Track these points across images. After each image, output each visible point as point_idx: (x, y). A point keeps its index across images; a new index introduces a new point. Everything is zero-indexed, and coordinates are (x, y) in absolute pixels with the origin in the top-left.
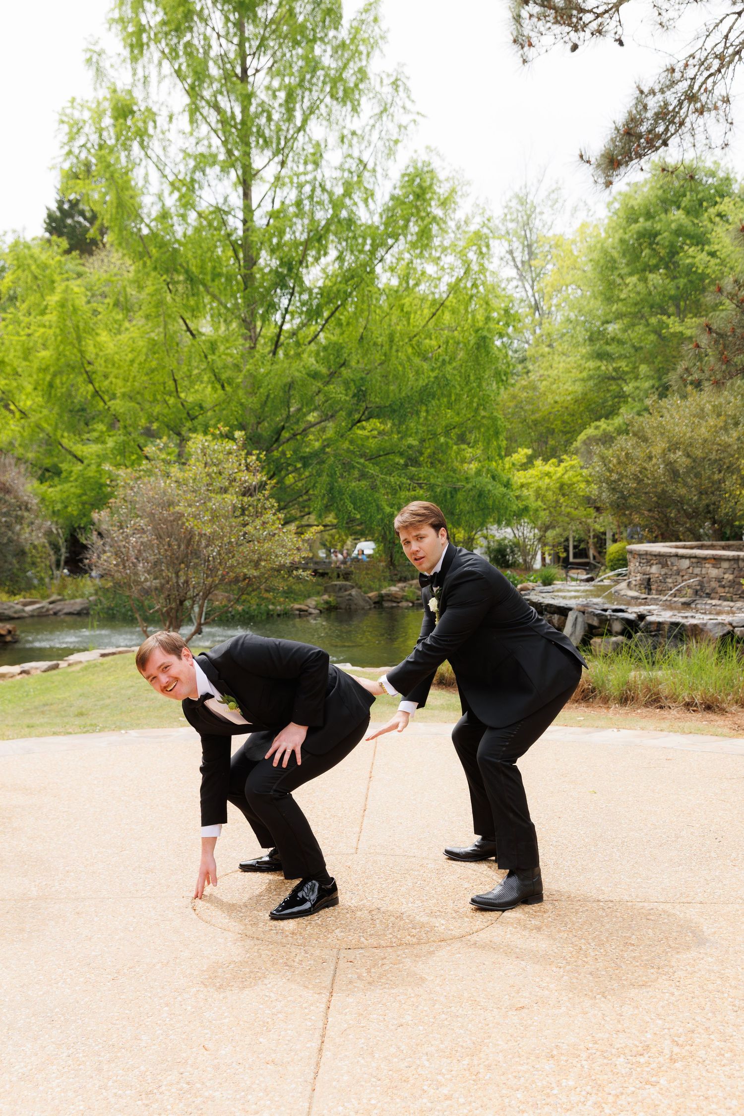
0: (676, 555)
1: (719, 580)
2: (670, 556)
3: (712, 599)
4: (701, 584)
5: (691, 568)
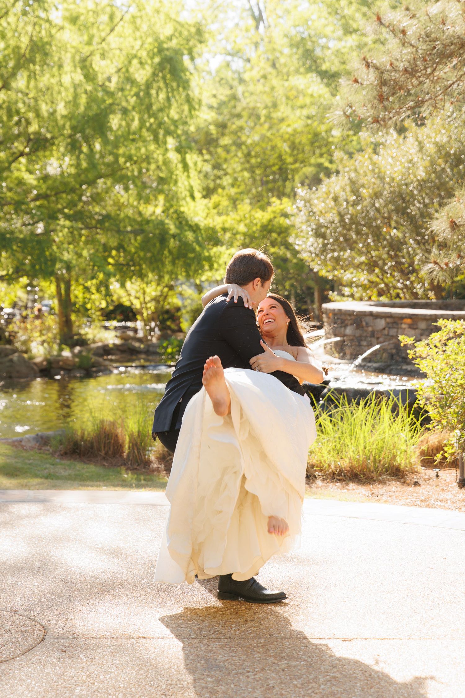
0: (371, 314)
2: (364, 315)
3: (408, 364)
4: (397, 347)
5: (387, 329)
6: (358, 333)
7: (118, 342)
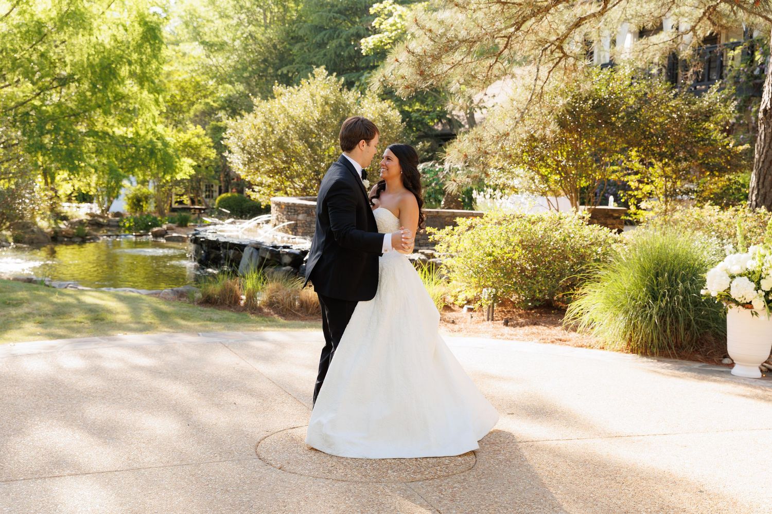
6: (309, 219)
7: (89, 218)
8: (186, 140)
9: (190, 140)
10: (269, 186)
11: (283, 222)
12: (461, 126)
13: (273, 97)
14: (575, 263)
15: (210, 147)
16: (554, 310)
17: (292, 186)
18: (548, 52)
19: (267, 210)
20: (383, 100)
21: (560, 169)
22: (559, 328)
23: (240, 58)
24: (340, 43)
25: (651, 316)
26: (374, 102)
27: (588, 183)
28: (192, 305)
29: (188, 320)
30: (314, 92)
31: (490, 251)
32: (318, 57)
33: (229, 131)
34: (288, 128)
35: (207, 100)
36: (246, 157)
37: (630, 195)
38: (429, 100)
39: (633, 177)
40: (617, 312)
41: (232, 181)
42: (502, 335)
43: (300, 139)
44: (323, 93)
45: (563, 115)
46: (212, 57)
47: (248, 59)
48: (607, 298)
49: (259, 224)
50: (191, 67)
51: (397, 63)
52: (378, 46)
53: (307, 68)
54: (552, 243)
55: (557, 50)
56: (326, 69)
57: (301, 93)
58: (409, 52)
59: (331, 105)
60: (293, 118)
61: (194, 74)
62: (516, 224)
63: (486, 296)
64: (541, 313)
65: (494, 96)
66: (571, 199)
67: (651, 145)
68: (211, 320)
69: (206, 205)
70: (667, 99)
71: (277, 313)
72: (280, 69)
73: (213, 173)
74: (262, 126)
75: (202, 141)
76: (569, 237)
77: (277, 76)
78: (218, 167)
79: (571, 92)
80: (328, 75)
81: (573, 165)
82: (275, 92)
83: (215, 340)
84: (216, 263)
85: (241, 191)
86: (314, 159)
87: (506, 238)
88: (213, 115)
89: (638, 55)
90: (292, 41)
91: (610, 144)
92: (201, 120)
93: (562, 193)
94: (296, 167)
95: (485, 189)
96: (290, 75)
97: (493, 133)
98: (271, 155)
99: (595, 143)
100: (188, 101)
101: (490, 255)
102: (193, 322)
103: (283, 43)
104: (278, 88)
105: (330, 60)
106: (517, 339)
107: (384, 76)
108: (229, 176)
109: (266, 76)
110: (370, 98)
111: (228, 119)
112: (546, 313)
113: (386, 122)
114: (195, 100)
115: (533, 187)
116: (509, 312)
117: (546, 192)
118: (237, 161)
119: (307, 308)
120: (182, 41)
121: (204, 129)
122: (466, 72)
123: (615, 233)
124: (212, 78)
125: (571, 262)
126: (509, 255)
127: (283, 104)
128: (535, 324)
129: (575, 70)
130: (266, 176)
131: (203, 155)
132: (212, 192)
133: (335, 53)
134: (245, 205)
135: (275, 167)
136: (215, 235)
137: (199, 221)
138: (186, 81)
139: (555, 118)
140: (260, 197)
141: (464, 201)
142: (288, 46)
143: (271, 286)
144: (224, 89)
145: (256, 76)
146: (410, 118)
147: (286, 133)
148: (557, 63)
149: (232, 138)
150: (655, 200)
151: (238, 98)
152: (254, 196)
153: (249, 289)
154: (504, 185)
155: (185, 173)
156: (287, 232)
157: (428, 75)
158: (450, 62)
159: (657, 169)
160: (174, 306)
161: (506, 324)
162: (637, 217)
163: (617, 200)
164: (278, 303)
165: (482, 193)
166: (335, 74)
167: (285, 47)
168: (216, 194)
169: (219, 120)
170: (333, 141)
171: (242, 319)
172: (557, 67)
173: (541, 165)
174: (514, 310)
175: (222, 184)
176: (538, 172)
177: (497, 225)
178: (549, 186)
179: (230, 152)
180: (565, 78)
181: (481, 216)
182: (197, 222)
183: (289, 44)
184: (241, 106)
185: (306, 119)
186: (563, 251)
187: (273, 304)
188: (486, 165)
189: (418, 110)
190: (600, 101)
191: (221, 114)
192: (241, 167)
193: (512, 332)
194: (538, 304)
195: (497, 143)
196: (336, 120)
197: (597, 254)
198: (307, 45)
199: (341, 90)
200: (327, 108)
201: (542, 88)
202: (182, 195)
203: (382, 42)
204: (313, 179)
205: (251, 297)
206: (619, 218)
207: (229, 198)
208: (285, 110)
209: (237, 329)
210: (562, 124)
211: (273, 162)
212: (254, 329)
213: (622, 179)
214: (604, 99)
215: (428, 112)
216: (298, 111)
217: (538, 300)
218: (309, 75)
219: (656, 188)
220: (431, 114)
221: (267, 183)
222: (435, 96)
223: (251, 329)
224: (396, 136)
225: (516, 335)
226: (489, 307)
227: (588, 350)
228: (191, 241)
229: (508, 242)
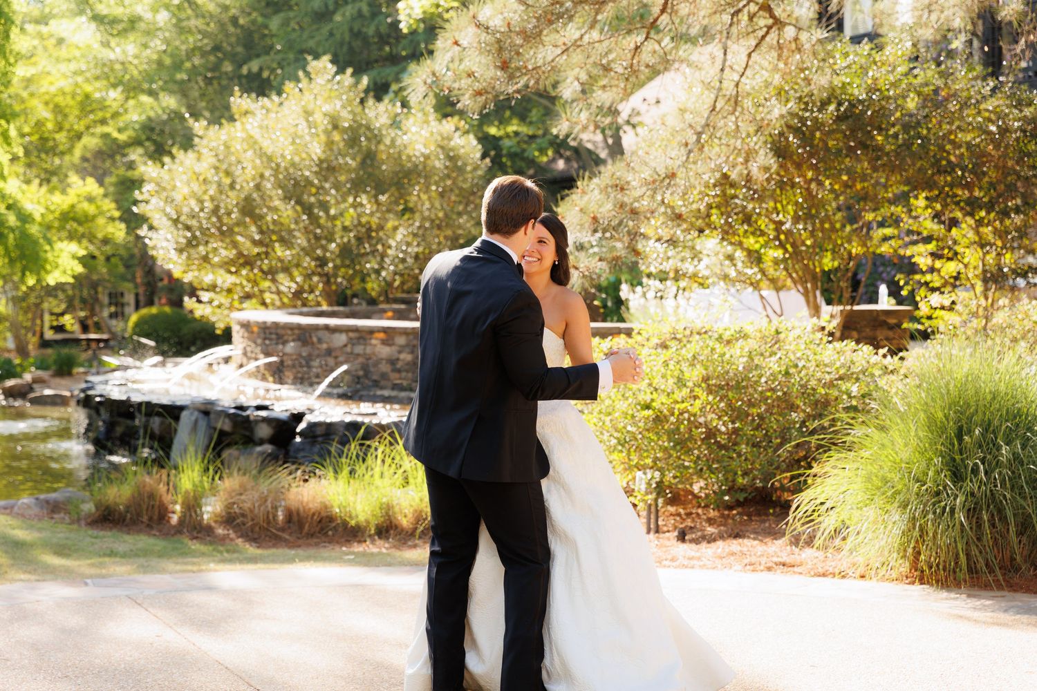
0: (327, 328)
1: (392, 362)
2: (316, 328)
3: (382, 388)
4: (365, 368)
5: (349, 346)
6: (304, 351)
8: (65, 207)
9: (73, 206)
10: (229, 291)
11: (256, 359)
12: (598, 162)
13: (232, 119)
14: (809, 416)
15: (112, 219)
16: (774, 508)
17: (274, 289)
18: (744, 17)
19: (226, 337)
20: (446, 116)
21: (782, 237)
22: (780, 542)
23: (168, 45)
24: (360, 11)
25: (953, 511)
26: (427, 122)
27: (836, 264)
28: (75, 526)
29: (67, 556)
30: (311, 107)
31: (648, 398)
32: (317, 39)
33: (147, 187)
34: (262, 176)
35: (106, 129)
36: (183, 236)
37: (919, 282)
38: (535, 114)
39: (921, 248)
40: (888, 507)
41: (160, 284)
42: (673, 560)
43: (287, 198)
44: (327, 108)
45: (781, 134)
46: (113, 44)
47: (184, 47)
48: (869, 479)
49: (211, 365)
50: (73, 66)
51: (456, 48)
52: (432, 14)
53: (297, 60)
54: (763, 380)
55: (761, 13)
56: (332, 62)
57: (285, 109)
58: (478, 26)
59: (345, 130)
60: (270, 159)
61: (80, 79)
62: (695, 346)
63: (643, 487)
64: (749, 515)
65: (658, 102)
66: (806, 294)
67: (952, 186)
68: (112, 554)
69: (110, 332)
70: (979, 97)
71: (241, 536)
72: (245, 62)
73: (121, 269)
74: (210, 174)
75: (98, 207)
76: (796, 366)
77: (240, 77)
78: (132, 256)
79: (796, 91)
80: (337, 73)
81: (805, 229)
82: (234, 109)
83: (118, 591)
84: (127, 442)
85: (179, 303)
86: (315, 235)
87: (676, 374)
88: (118, 158)
89: (921, 16)
90: (270, 10)
91: (874, 186)
92: (95, 167)
93: (789, 282)
94: (280, 251)
95: (645, 280)
96: (265, 74)
97: (647, 174)
98: (231, 230)
99: (846, 185)
100: (69, 131)
101: (647, 407)
102: (78, 559)
103: (249, 14)
104: (239, 101)
105: (342, 44)
106: (702, 567)
107: (434, 74)
108: (154, 275)
109: (219, 78)
110: (420, 115)
111: (145, 164)
112: (759, 515)
113: (451, 158)
114: (82, 128)
115: (733, 274)
116: (689, 514)
117: (758, 282)
118: (165, 244)
119: (301, 524)
120: (54, 16)
121: (101, 183)
122: (591, 60)
123: (884, 356)
124: (114, 86)
125: (802, 415)
126: (682, 406)
127: (252, 133)
128: (737, 536)
129: (799, 50)
130: (222, 271)
131: (100, 236)
132: (123, 305)
133: (351, 30)
134: (185, 330)
135: (240, 254)
136: (123, 388)
137: (95, 364)
138: (64, 94)
139: (766, 142)
140: (214, 313)
141: (605, 306)
142: (260, 20)
143: (230, 483)
144: (141, 104)
145: (200, 79)
146: (498, 148)
147: (258, 187)
148: (763, 37)
149: (154, 201)
150: (967, 290)
151: (164, 123)
152: (200, 311)
153: (187, 492)
154: (677, 271)
155: (65, 272)
156: (264, 379)
157: (518, 69)
158: (560, 43)
159: (965, 232)
160: (40, 530)
161: (682, 537)
162: (933, 323)
163: (894, 292)
164: (243, 515)
165: (639, 289)
166: (350, 71)
167: (254, 22)
168: (127, 310)
169: (131, 166)
170: (351, 200)
171: (175, 549)
172: (764, 44)
173: (746, 231)
174: (700, 511)
175: (141, 291)
176: (740, 244)
177: (659, 350)
178: (763, 272)
179: (151, 228)
180: (781, 65)
181: (629, 333)
182: (91, 366)
183: (263, 15)
184: (172, 137)
185: (297, 159)
186: (785, 393)
187: (234, 519)
188: (634, 235)
189: (516, 134)
190: (852, 105)
191: (135, 155)
192: (173, 255)
193: (693, 554)
194: (741, 496)
195: (655, 191)
196: (354, 159)
197: (850, 397)
198: (295, 17)
199: (362, 101)
200: (337, 137)
201: (737, 85)
202: (62, 314)
203: (438, 6)
204: (314, 273)
205: (192, 505)
206: (899, 325)
207: (154, 317)
208: (255, 143)
209: (163, 571)
210: (780, 151)
211: (235, 245)
212: (195, 568)
213: (901, 252)
214: (860, 102)
215: (533, 137)
216: (281, 146)
217: (743, 489)
218: (301, 73)
219: (966, 266)
220: (539, 141)
221: (226, 285)
222: (546, 108)
223: (190, 567)
224: (472, 186)
225: (699, 559)
226: (650, 506)
227: (837, 580)
228: (78, 402)
229: (681, 383)
